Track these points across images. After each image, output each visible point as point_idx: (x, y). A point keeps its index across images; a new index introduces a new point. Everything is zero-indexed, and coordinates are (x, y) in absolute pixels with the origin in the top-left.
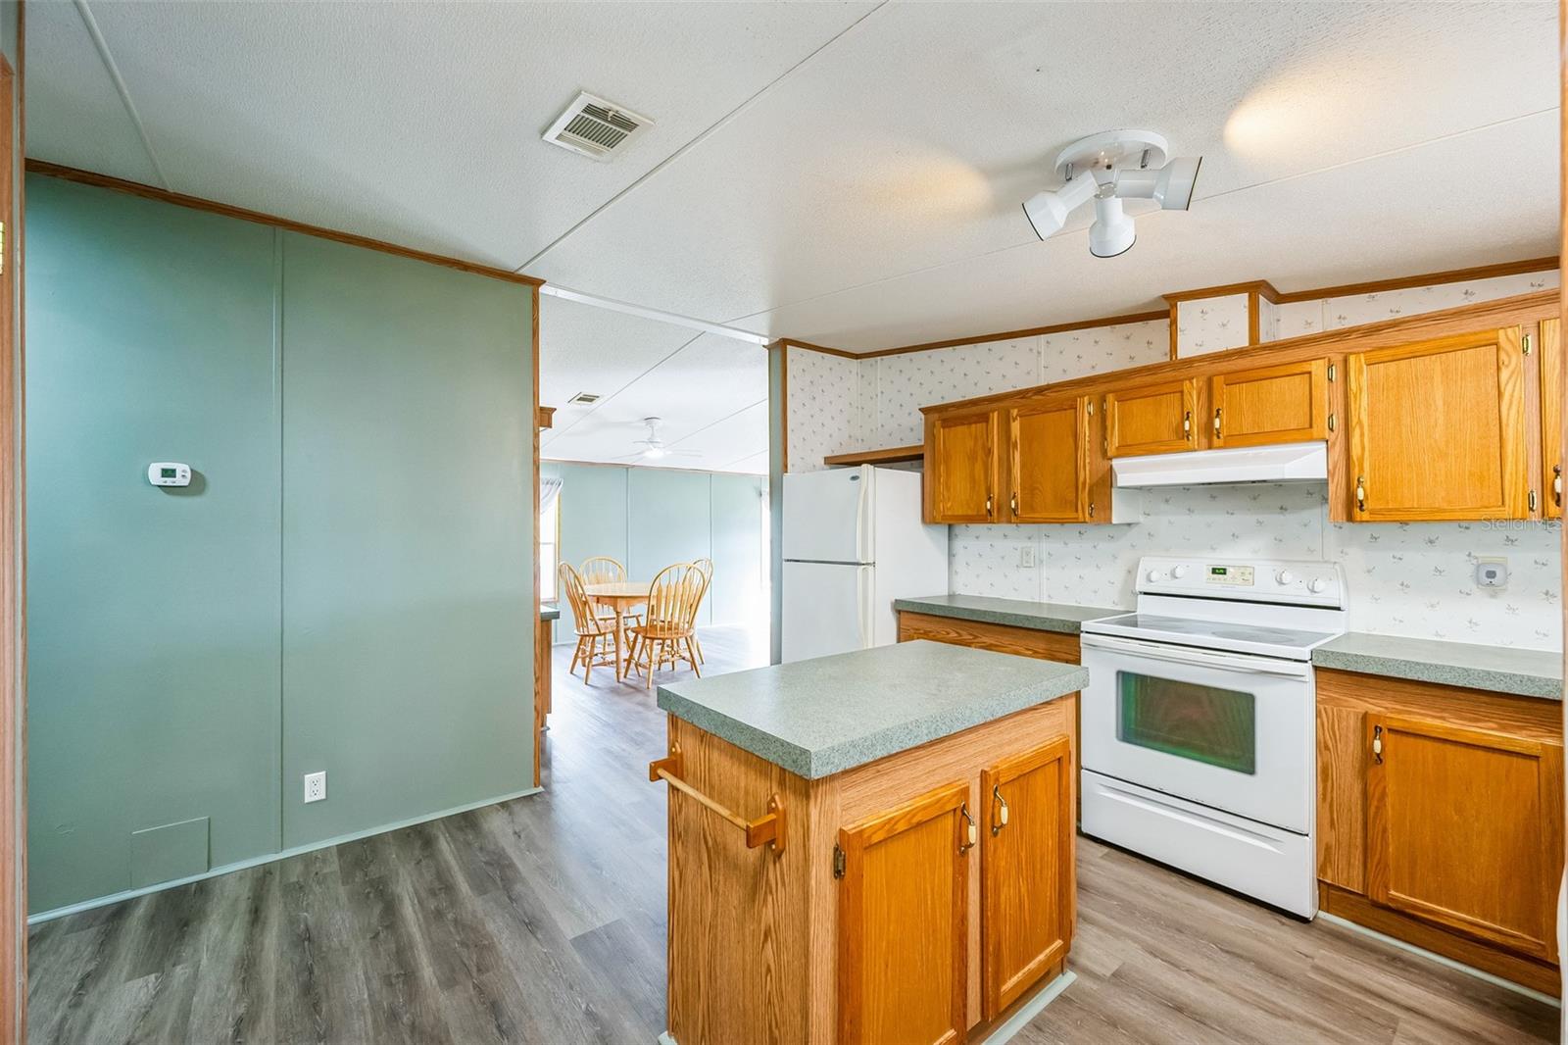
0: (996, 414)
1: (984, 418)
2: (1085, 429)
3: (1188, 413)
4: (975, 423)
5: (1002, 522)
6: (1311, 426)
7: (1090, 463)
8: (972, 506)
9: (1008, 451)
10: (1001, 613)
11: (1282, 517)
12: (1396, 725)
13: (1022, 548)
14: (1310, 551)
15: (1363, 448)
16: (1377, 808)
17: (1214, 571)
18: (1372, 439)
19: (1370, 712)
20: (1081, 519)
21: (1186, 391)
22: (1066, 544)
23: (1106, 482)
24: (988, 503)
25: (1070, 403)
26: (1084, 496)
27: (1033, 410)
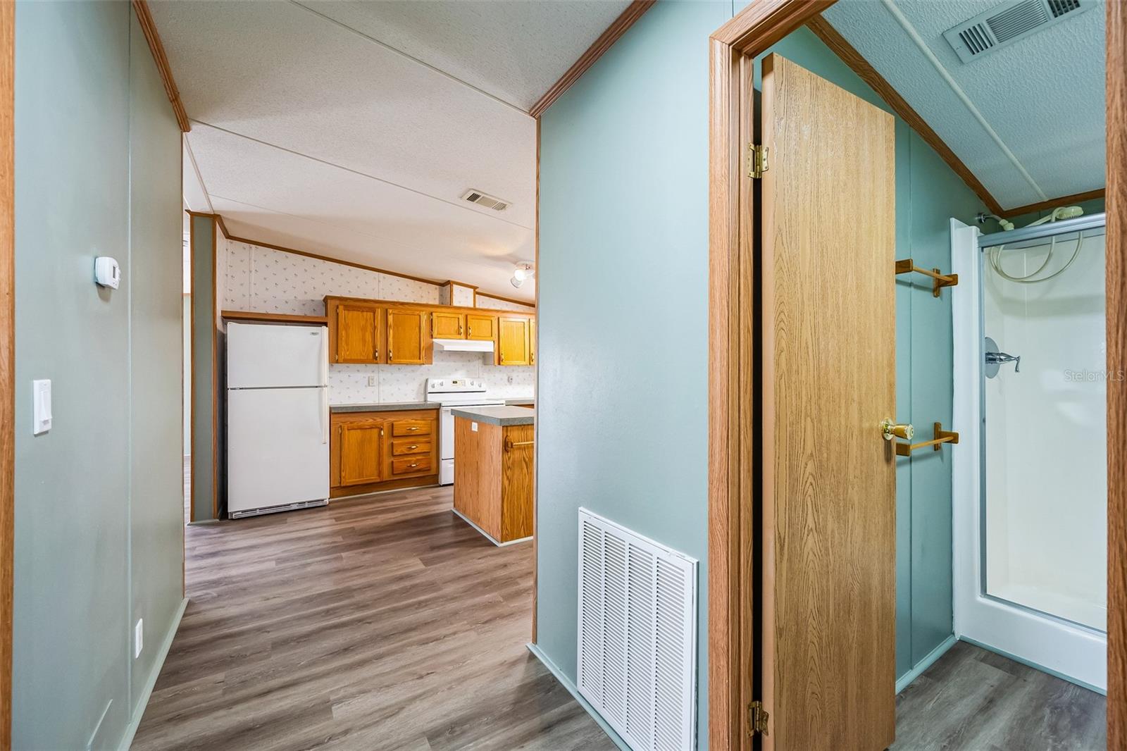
0: (379, 309)
1: (372, 310)
2: (424, 324)
3: (460, 326)
4: (366, 311)
6: (491, 336)
7: (426, 340)
8: (364, 354)
9: (387, 330)
11: (469, 363)
13: (369, 377)
15: (503, 344)
17: (454, 382)
20: (420, 363)
21: (460, 318)
22: (392, 374)
23: (430, 348)
24: (377, 353)
26: (422, 354)
27: (398, 312)
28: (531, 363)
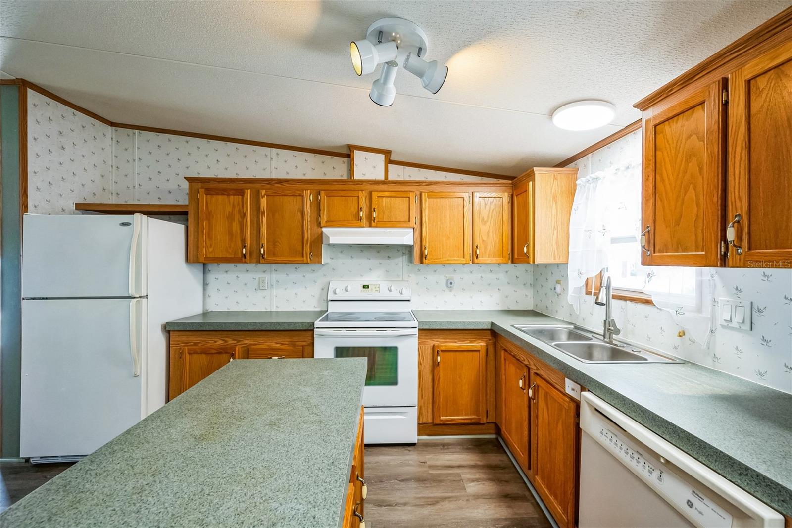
0: (249, 191)
1: (241, 193)
2: (308, 208)
3: (361, 208)
4: (234, 195)
5: (252, 263)
6: (409, 221)
7: (311, 230)
8: (230, 251)
9: (258, 217)
10: (259, 323)
11: (388, 261)
12: (443, 348)
13: (259, 278)
14: (398, 276)
15: (426, 233)
16: (438, 384)
17: (364, 287)
18: (429, 229)
19: (436, 345)
20: (306, 261)
21: (360, 196)
22: (287, 275)
23: (319, 240)
24: (244, 249)
25: (299, 192)
26: (307, 249)
27: (275, 193)
28: (476, 260)
